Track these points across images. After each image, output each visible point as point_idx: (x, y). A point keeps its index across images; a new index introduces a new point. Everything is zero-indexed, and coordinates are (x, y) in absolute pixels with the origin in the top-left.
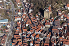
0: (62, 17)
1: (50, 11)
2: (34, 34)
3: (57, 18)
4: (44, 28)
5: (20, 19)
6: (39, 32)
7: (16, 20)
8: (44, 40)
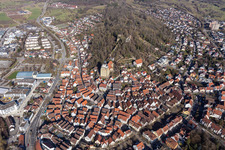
0: (126, 78)
1: (110, 67)
2: (81, 100)
3: (119, 79)
4: (97, 91)
5: (68, 75)
6: (88, 98)
7: (63, 75)
8: (93, 110)
